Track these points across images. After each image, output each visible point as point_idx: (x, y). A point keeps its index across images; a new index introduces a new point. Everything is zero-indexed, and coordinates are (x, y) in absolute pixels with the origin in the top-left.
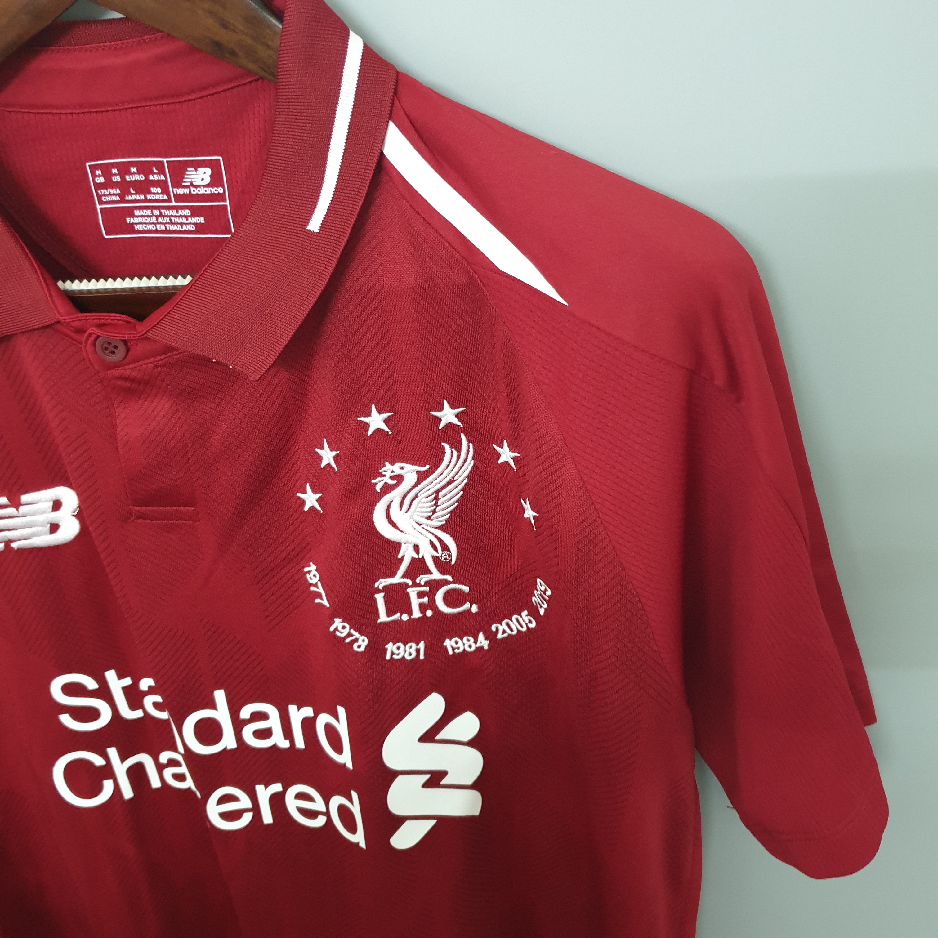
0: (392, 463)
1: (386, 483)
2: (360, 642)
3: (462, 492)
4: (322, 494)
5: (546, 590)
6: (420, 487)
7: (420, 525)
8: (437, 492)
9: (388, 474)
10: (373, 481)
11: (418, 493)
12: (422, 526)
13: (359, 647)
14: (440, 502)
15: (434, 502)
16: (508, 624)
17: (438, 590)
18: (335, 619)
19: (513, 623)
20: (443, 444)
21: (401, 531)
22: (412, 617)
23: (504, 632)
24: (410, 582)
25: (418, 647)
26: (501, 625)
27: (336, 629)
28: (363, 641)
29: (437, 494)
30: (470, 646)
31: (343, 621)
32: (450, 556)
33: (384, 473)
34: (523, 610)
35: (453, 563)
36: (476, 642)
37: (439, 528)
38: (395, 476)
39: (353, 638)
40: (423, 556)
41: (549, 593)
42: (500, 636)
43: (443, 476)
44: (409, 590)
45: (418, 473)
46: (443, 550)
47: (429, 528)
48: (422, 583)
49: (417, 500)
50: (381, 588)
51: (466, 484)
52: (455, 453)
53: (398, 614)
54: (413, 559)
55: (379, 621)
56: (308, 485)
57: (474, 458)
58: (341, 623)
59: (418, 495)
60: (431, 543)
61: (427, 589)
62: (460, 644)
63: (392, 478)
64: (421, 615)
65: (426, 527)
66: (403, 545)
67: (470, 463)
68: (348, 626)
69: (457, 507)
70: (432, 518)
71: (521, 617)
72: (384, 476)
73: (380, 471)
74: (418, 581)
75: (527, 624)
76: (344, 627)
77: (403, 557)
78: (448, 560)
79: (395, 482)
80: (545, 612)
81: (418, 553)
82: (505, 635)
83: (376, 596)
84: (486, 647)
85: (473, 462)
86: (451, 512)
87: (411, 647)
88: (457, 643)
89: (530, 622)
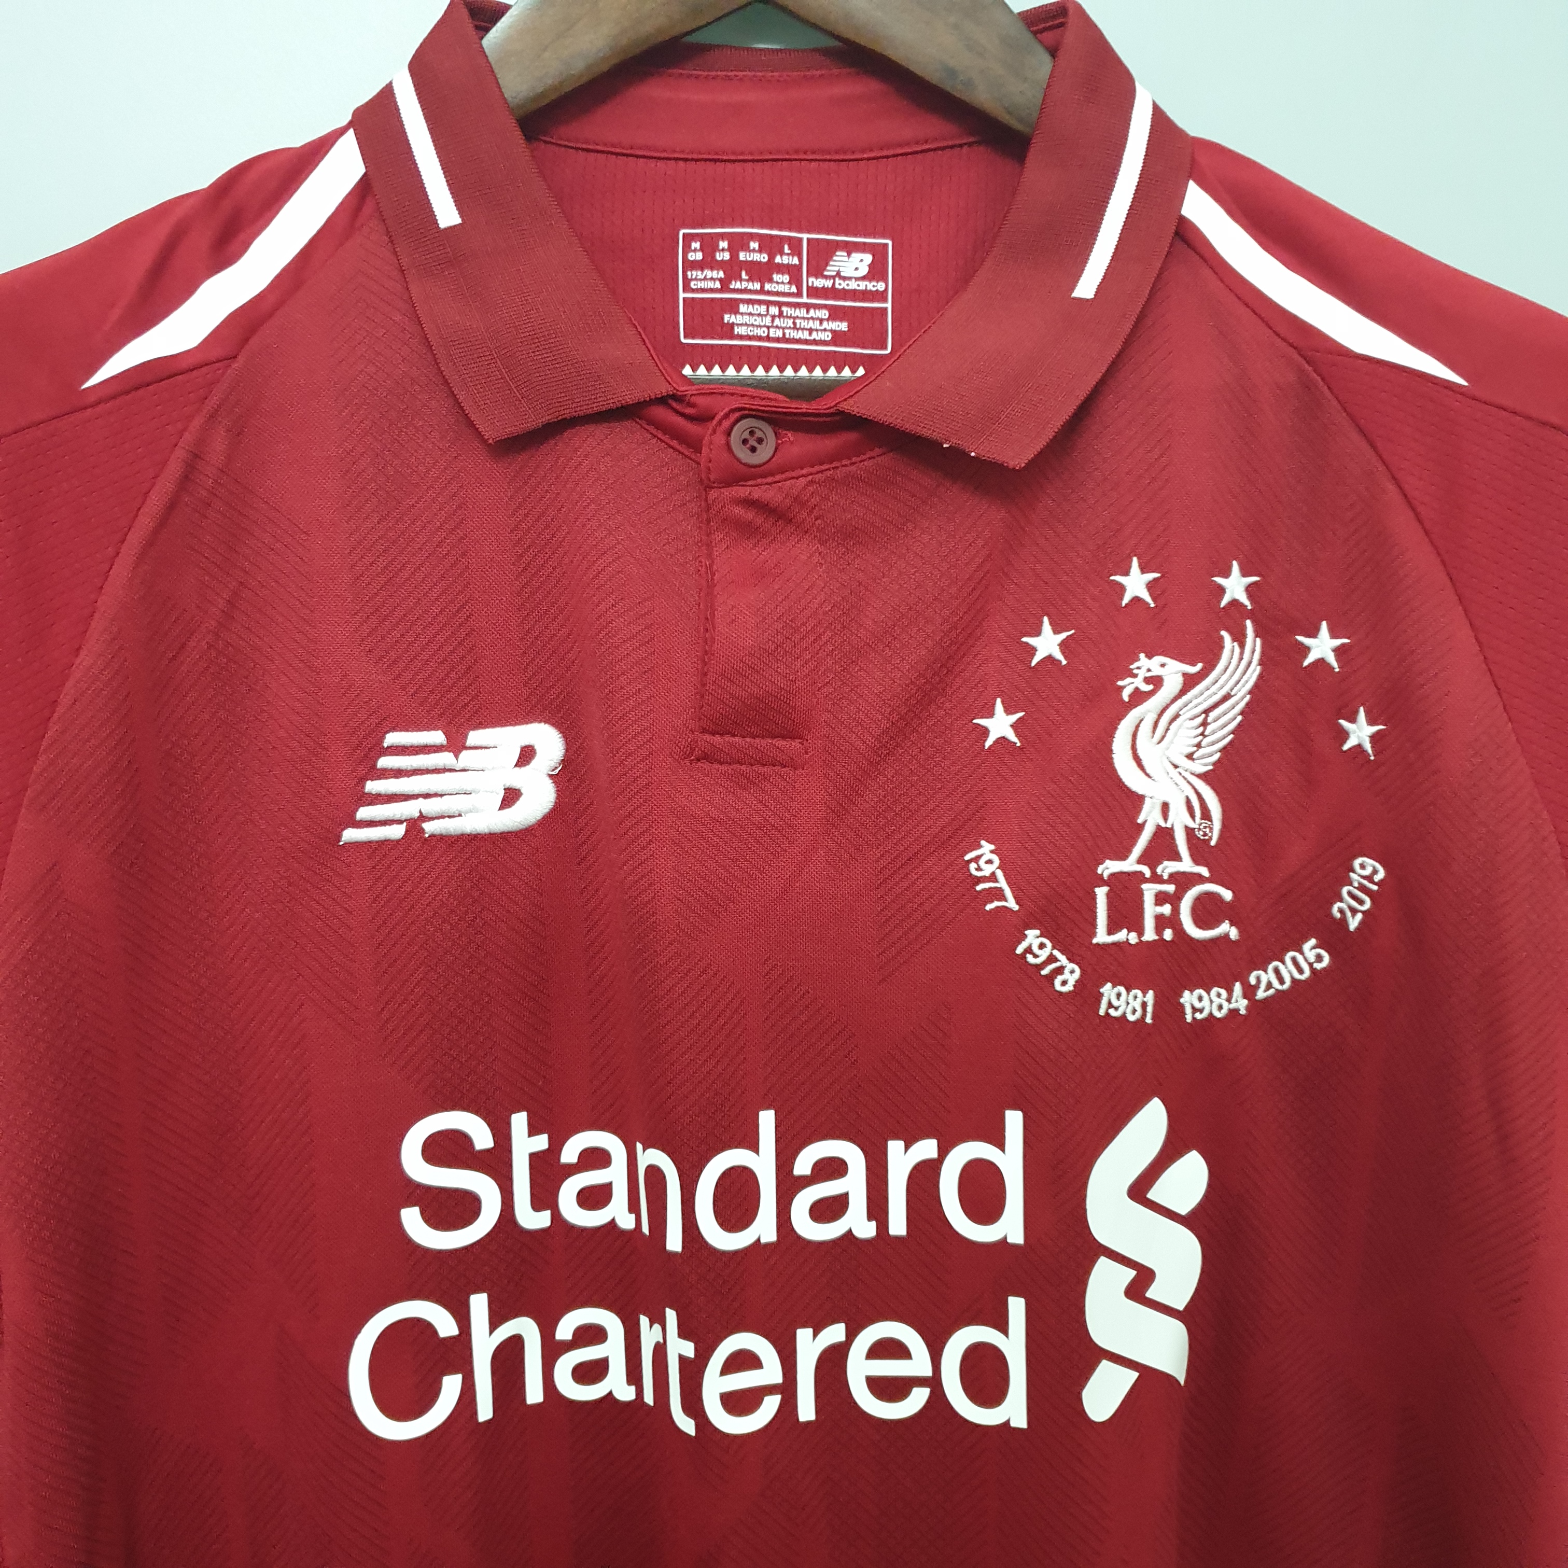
0: (1149, 656)
1: (1137, 689)
2: (1066, 975)
3: (1240, 718)
4: (1023, 713)
5: (1375, 872)
6: (1185, 698)
7: (1176, 767)
8: (1207, 712)
9: (1142, 674)
10: (1120, 683)
11: (1181, 710)
12: (1178, 770)
13: (1064, 983)
14: (1209, 729)
15: (1201, 729)
16: (1277, 971)
17: (1186, 892)
18: (1027, 932)
19: (1286, 968)
20: (1223, 633)
21: (1147, 775)
22: (1143, 939)
23: (1269, 985)
24: (1147, 872)
25: (1145, 999)
26: (1266, 971)
27: (1029, 950)
28: (1072, 972)
29: (1207, 716)
30: (1220, 1007)
31: (1042, 935)
32: (1211, 829)
33: (1135, 671)
34: (1306, 939)
35: (1213, 843)
36: (1229, 1000)
37: (1200, 776)
38: (1151, 677)
39: (1058, 964)
40: (1173, 825)
41: (1381, 875)
42: (1261, 994)
43: (1218, 685)
44: (1144, 886)
45: (1185, 675)
46: (1202, 819)
47: (1187, 775)
48: (1166, 877)
49: (1179, 721)
50: (1105, 876)
51: (1247, 704)
52: (1237, 650)
53: (1125, 931)
54: (1159, 827)
55: (1095, 941)
56: (999, 700)
57: (1261, 663)
58: (1038, 937)
59: (1180, 713)
60: (1188, 802)
61: (1171, 888)
62: (1206, 1003)
63: (1147, 680)
64: (1157, 938)
65: (1184, 773)
66: (1147, 800)
67: (1255, 670)
68: (1049, 944)
69: (1231, 743)
70: (1195, 756)
71: (1302, 953)
72: (1135, 676)
73: (1132, 667)
74: (1159, 870)
75: (1311, 965)
76: (1042, 946)
77: (1145, 822)
78: (1207, 838)
79: (1151, 687)
80: (1362, 923)
81: (1166, 818)
82: (1271, 991)
83: (1097, 890)
84: (1243, 1012)
85: (1259, 668)
86: (1224, 750)
87: (1136, 997)
88: (1200, 999)
89: (1319, 958)
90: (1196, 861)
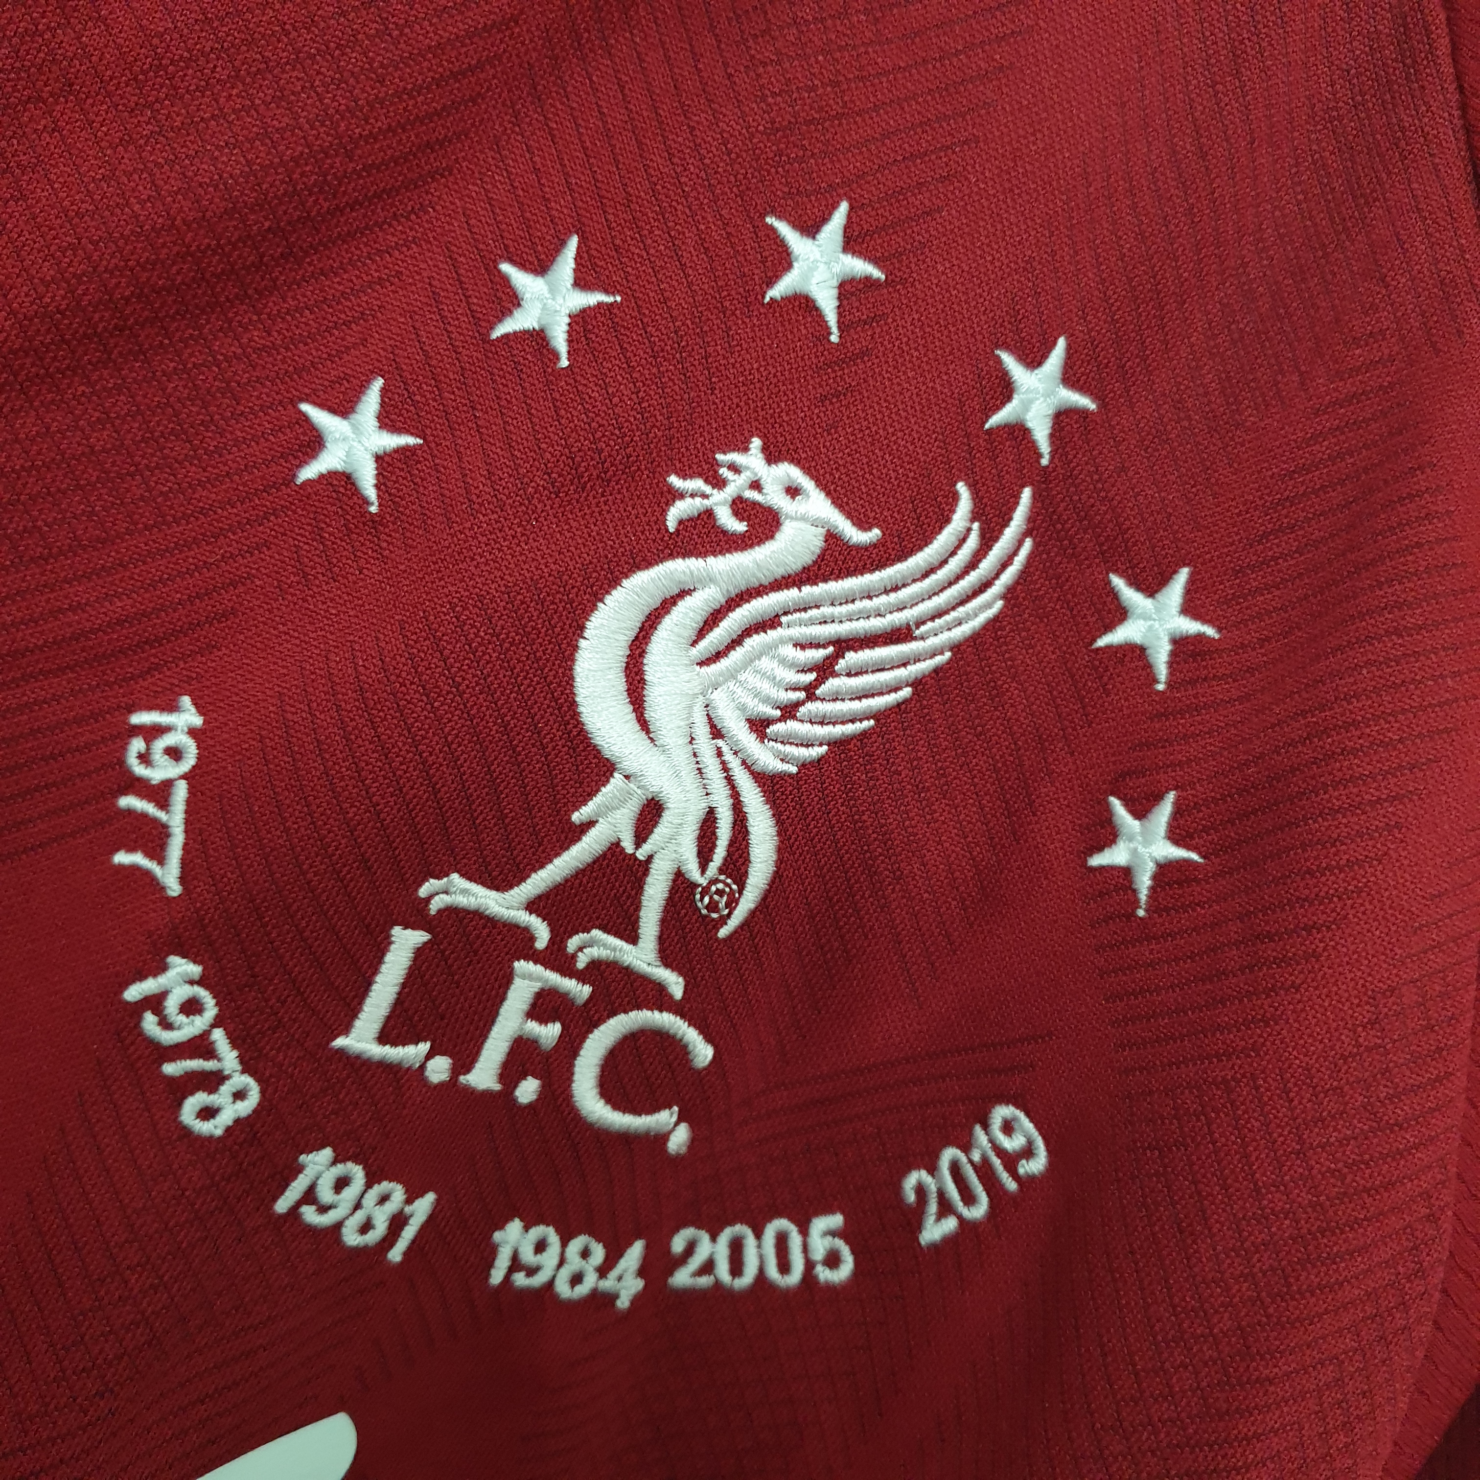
0: (772, 456)
1: (709, 514)
2: (222, 1097)
3: (906, 692)
4: (420, 441)
5: (1028, 1152)
6: (809, 591)
7: (716, 732)
8: (843, 645)
9: (736, 485)
10: (674, 480)
11: (785, 613)
12: (720, 743)
13: (208, 1113)
14: (832, 684)
15: (811, 677)
16: (736, 1248)
17: (613, 1013)
18: (174, 960)
19: (759, 1246)
20: (962, 488)
21: (644, 725)
22: (462, 1079)
23: (708, 1267)
24: (542, 933)
25: (408, 1209)
26: (714, 1238)
27: (155, 1003)
28: (239, 1095)
29: (839, 654)
30: (577, 1279)
31: (201, 982)
32: (732, 903)
33: (724, 472)
34: (828, 1210)
35: (723, 932)
36: (603, 1271)
37: (762, 779)
38: (755, 504)
39: (210, 1065)
40: (650, 858)
41: (1036, 1165)
42: (682, 1278)
43: (893, 597)
44: (521, 966)
45: (832, 538)
46: (721, 871)
47: (734, 764)
48: (582, 962)
49: (772, 635)
50: (435, 905)
51: (937, 670)
52: (973, 541)
53: (424, 1047)
54: (615, 847)
55: (340, 1042)
56: (378, 384)
57: (1010, 595)
58: (192, 982)
59: (784, 619)
60: (709, 821)
61: (580, 991)
62: (550, 1258)
63: (740, 507)
64: (497, 1087)
65: (728, 757)
66: (617, 780)
67: (988, 605)
68: (211, 1011)
69: (864, 734)
70: (772, 730)
71: (804, 1232)
72: (719, 483)
73: (720, 457)
74: (573, 943)
75: (810, 1265)
76: (191, 1007)
77: (590, 824)
78: (715, 916)
79: (740, 527)
80: (949, 1241)
81: (641, 837)
82: (705, 1281)
83: (397, 931)
84: (623, 1303)
85: (1000, 604)
86: (837, 745)
87: (384, 1199)
88: (540, 1247)
89: (833, 1260)
90: (666, 958)
